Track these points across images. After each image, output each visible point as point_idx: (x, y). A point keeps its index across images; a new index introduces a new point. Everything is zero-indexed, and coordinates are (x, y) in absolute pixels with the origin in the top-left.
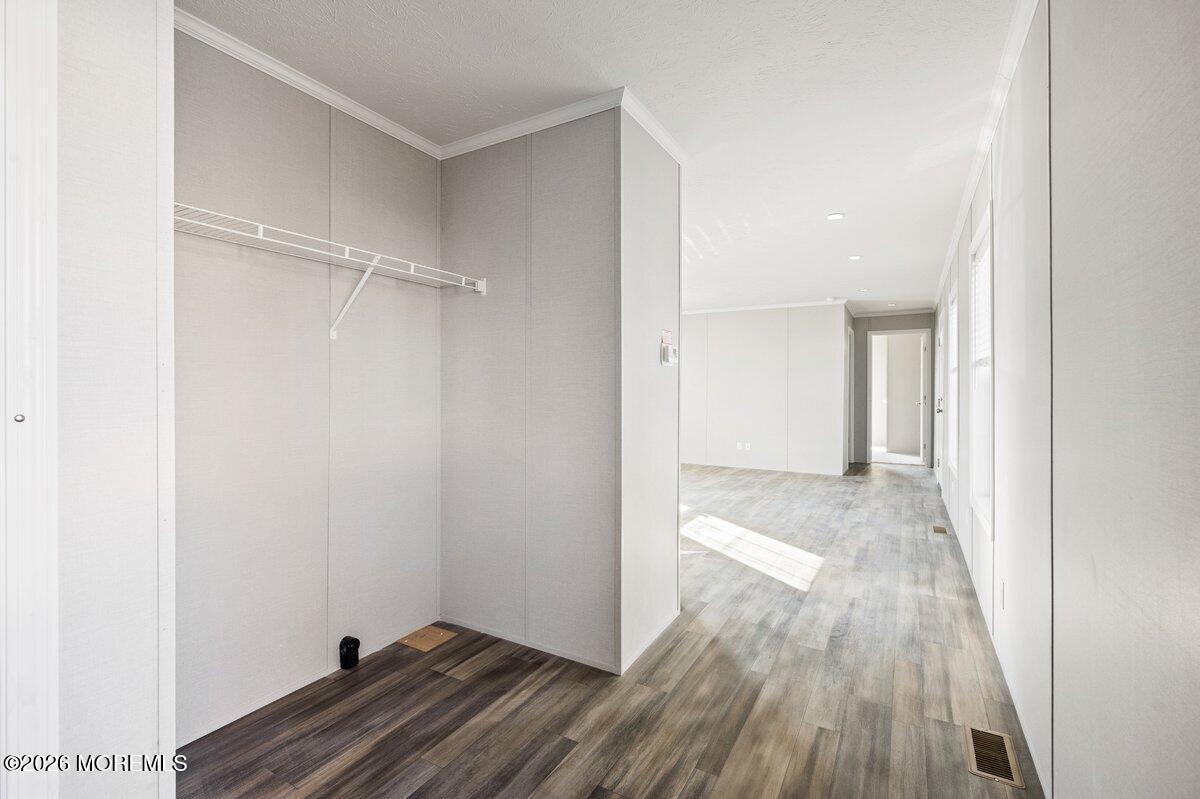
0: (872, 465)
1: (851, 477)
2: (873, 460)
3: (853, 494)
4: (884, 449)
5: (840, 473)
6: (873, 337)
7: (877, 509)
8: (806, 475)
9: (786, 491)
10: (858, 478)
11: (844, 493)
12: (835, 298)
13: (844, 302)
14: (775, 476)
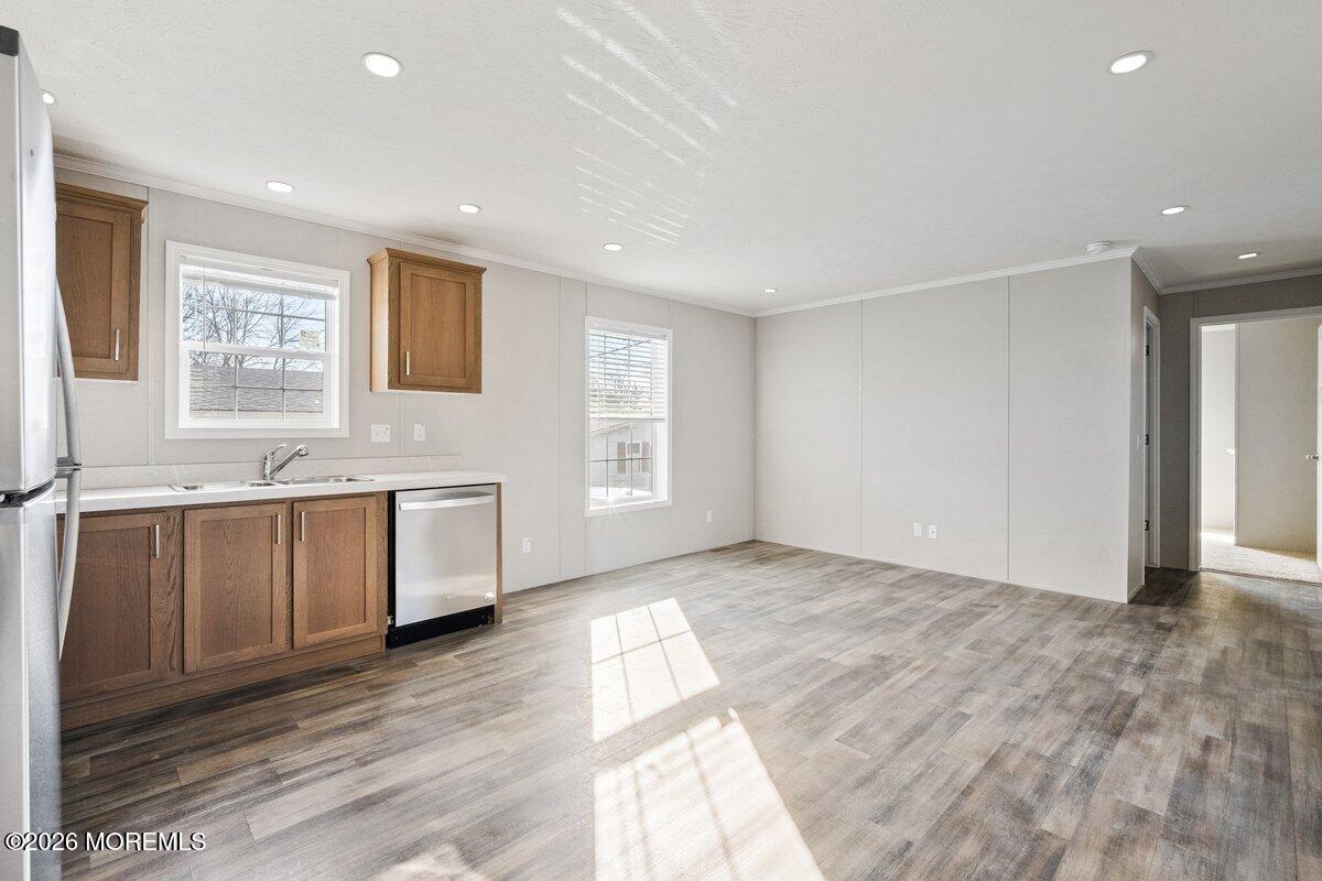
0: (1203, 574)
1: (1146, 610)
2: (1204, 564)
3: (1144, 669)
4: (1230, 539)
5: (1122, 596)
6: (1205, 329)
7: (1207, 744)
8: (1044, 595)
9: (973, 647)
10: (1165, 616)
11: (1119, 664)
12: (1110, 244)
13: (1129, 252)
14: (975, 595)
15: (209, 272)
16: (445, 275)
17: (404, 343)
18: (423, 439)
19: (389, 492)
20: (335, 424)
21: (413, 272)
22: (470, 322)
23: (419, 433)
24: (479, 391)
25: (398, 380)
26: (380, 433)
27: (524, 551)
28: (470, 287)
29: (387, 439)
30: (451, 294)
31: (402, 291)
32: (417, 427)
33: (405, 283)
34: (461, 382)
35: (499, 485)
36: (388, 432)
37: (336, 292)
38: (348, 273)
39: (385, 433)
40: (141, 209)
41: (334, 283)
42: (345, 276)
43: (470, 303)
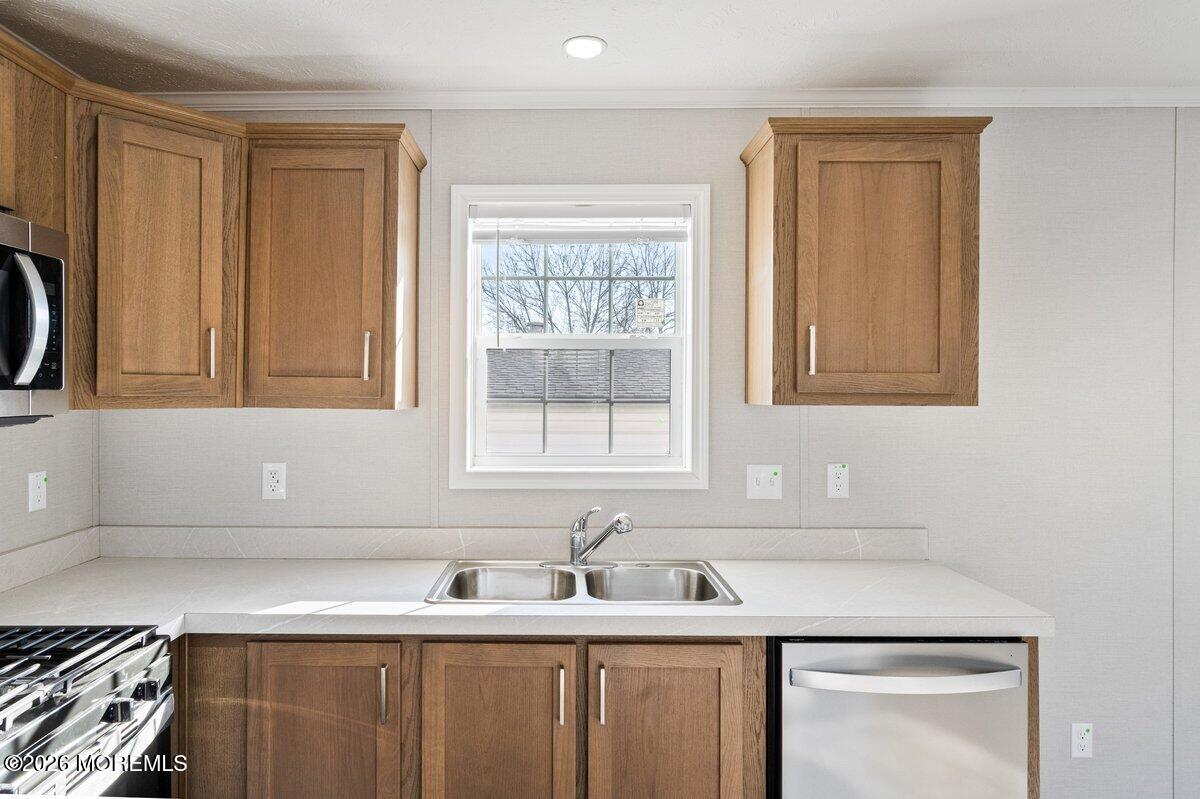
15: (507, 224)
16: (894, 150)
17: (805, 308)
18: (844, 493)
19: (769, 639)
20: (687, 466)
21: (822, 158)
22: (951, 246)
23: (837, 481)
24: (972, 400)
25: (791, 387)
26: (764, 482)
27: (1076, 753)
28: (951, 169)
29: (776, 493)
30: (906, 187)
31: (800, 201)
32: (832, 470)
33: (808, 182)
34: (931, 382)
35: (1033, 643)
36: (778, 479)
37: (687, 225)
38: (707, 188)
39: (772, 483)
40: (396, 139)
41: (685, 211)
42: (702, 193)
43: (951, 203)
